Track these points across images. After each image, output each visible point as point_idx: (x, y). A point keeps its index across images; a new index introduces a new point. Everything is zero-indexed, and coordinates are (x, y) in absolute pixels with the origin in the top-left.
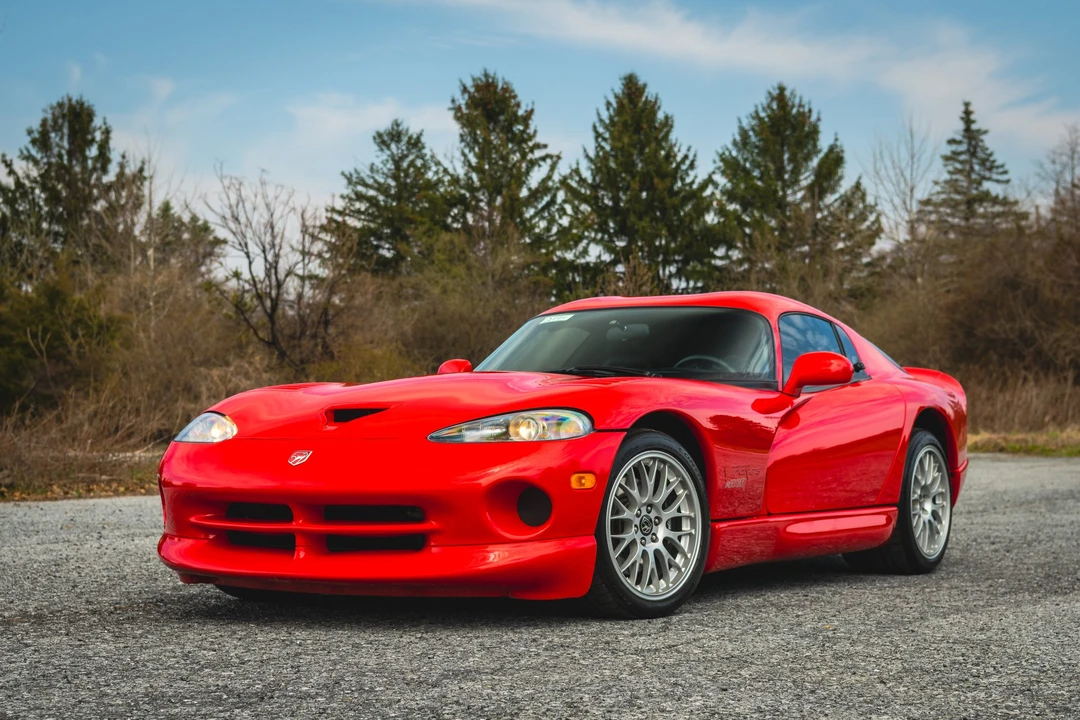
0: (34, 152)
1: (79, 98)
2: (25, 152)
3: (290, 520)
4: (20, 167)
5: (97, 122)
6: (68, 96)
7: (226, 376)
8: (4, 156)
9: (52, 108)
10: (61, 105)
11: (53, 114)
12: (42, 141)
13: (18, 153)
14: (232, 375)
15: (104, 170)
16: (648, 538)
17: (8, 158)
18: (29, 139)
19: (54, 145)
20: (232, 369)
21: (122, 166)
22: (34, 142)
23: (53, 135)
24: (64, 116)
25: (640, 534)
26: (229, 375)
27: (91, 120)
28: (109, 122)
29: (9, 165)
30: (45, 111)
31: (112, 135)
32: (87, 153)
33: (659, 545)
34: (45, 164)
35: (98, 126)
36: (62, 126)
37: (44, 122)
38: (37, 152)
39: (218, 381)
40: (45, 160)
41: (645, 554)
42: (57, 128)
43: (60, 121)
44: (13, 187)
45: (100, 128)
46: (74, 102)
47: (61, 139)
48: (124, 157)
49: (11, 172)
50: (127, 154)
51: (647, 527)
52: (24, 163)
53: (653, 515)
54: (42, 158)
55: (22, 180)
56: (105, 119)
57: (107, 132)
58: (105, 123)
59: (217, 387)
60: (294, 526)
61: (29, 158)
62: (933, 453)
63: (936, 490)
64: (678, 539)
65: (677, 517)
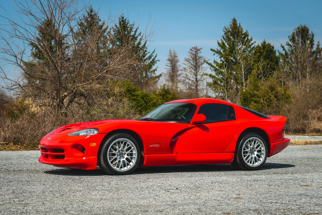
0: (290, 43)
1: (304, 25)
2: (287, 43)
4: (287, 48)
5: (310, 32)
6: (301, 25)
7: (317, 112)
8: (281, 45)
9: (296, 29)
10: (299, 28)
11: (296, 31)
12: (293, 39)
13: (286, 44)
14: (320, 112)
15: (312, 47)
16: (121, 158)
17: (283, 45)
18: (289, 39)
19: (296, 40)
20: (320, 110)
21: (318, 46)
22: (290, 40)
23: (296, 37)
24: (299, 31)
25: (119, 157)
26: (318, 112)
27: (308, 32)
28: (313, 32)
29: (283, 47)
30: (294, 30)
31: (314, 36)
32: (307, 42)
33: (125, 159)
34: (294, 46)
35: (310, 33)
36: (299, 34)
37: (294, 33)
38: (291, 43)
39: (315, 114)
40: (294, 45)
41: (120, 161)
42: (298, 35)
43: (298, 33)
44: (284, 54)
45: (311, 34)
46: (303, 27)
47: (299, 38)
48: (319, 43)
49: (284, 49)
50: (320, 42)
51: (122, 155)
52: (287, 46)
53: (123, 152)
54: (293, 45)
55: (287, 52)
56: (312, 31)
57: (313, 35)
58: (312, 33)
59: (315, 116)
60: (48, 153)
61: (289, 45)
62: (256, 139)
63: (258, 149)
64: (130, 158)
65: (131, 153)
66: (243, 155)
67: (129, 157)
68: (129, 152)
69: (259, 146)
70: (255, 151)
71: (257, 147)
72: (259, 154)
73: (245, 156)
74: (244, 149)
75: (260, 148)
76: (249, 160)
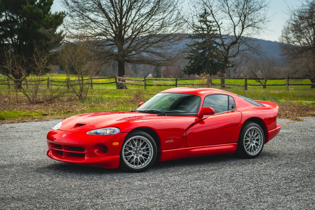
3: (62, 149)
16: (139, 154)
33: (141, 156)
41: (137, 159)
60: (63, 150)
62: (256, 128)
63: (257, 138)
64: (147, 153)
65: (146, 149)
66: (244, 143)
67: (145, 153)
68: (144, 148)
69: (257, 135)
70: (254, 140)
71: (256, 136)
72: (257, 142)
73: (246, 145)
74: (246, 138)
75: (258, 137)
76: (249, 148)
